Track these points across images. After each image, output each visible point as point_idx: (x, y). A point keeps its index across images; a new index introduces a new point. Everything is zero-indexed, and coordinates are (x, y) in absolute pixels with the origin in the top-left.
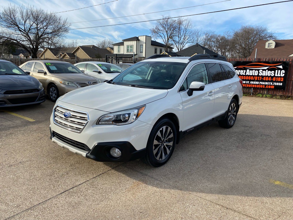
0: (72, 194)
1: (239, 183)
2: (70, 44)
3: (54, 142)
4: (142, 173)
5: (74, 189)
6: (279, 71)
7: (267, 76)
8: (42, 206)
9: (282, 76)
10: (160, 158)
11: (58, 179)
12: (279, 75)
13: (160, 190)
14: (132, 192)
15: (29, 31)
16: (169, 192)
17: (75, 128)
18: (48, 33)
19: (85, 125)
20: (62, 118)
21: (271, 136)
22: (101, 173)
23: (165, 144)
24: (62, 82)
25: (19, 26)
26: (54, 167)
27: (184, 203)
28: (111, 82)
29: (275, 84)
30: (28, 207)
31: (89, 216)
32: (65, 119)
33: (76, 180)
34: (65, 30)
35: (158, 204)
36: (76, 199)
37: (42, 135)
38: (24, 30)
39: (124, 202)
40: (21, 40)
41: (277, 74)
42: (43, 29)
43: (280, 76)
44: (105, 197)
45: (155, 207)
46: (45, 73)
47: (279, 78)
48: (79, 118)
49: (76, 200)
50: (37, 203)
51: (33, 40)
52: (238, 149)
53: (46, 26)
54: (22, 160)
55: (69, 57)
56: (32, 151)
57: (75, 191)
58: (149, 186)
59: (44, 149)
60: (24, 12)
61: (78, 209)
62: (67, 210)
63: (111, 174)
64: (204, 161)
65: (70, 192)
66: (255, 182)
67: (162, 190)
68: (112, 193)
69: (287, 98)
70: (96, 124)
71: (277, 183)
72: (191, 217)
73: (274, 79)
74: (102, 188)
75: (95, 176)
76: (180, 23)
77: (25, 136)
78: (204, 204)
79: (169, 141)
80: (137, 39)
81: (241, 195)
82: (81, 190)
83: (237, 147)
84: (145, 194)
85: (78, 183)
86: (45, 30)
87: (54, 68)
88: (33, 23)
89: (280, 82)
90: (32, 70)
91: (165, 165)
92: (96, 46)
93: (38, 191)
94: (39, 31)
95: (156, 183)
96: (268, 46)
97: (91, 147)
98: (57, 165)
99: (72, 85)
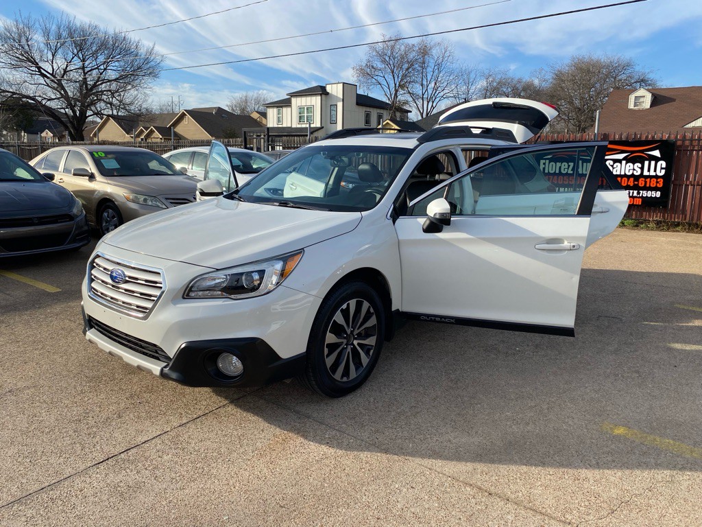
0: (123, 466)
1: (528, 432)
2: (164, 105)
3: (90, 341)
4: (298, 412)
5: (130, 453)
6: (653, 163)
7: (625, 175)
8: (46, 496)
9: (659, 174)
10: (342, 377)
11: (94, 429)
12: (652, 173)
13: (335, 452)
14: (268, 458)
15: (63, 77)
16: (355, 457)
17: (135, 308)
18: (109, 81)
19: (156, 299)
20: (106, 283)
21: (621, 320)
22: (200, 413)
23: (355, 342)
24: (131, 197)
25: (41, 64)
26: (90, 401)
27: (390, 482)
28: (235, 196)
29: (644, 193)
30: (13, 496)
31: (156, 516)
32: (113, 286)
33: (137, 430)
34: (150, 73)
35: (326, 485)
36: (132, 477)
37: (73, 324)
38: (52, 75)
39: (245, 482)
40: (45, 99)
41: (649, 170)
42: (97, 70)
43: (654, 174)
44: (200, 471)
45: (319, 493)
46: (92, 177)
47: (652, 180)
48: (144, 282)
49: (130, 480)
50: (37, 487)
51: (73, 98)
52: (537, 352)
53: (105, 63)
54: (16, 385)
55: (161, 137)
56: (42, 362)
57: (131, 458)
58: (311, 443)
59: (72, 359)
60: (51, 30)
61: (133, 501)
62: (107, 503)
63: (225, 416)
64: (452, 380)
65: (119, 460)
66: (566, 430)
67: (340, 452)
68: (219, 460)
69: (672, 226)
70: (184, 298)
71: (620, 431)
72: (400, 516)
73: (641, 183)
74: (197, 448)
75: (185, 421)
76: (424, 51)
77: (31, 327)
78: (436, 484)
79: (366, 334)
80: (322, 91)
81: (528, 463)
82: (147, 454)
83: (537, 346)
84: (299, 464)
85: (140, 439)
86: (101, 74)
87: (112, 164)
88: (73, 58)
89: (656, 189)
90: (60, 170)
91: (356, 391)
92: (227, 109)
93: (44, 458)
94: (87, 76)
95: (329, 434)
96: (635, 103)
97: (172, 353)
98: (97, 396)
99: (154, 202)
